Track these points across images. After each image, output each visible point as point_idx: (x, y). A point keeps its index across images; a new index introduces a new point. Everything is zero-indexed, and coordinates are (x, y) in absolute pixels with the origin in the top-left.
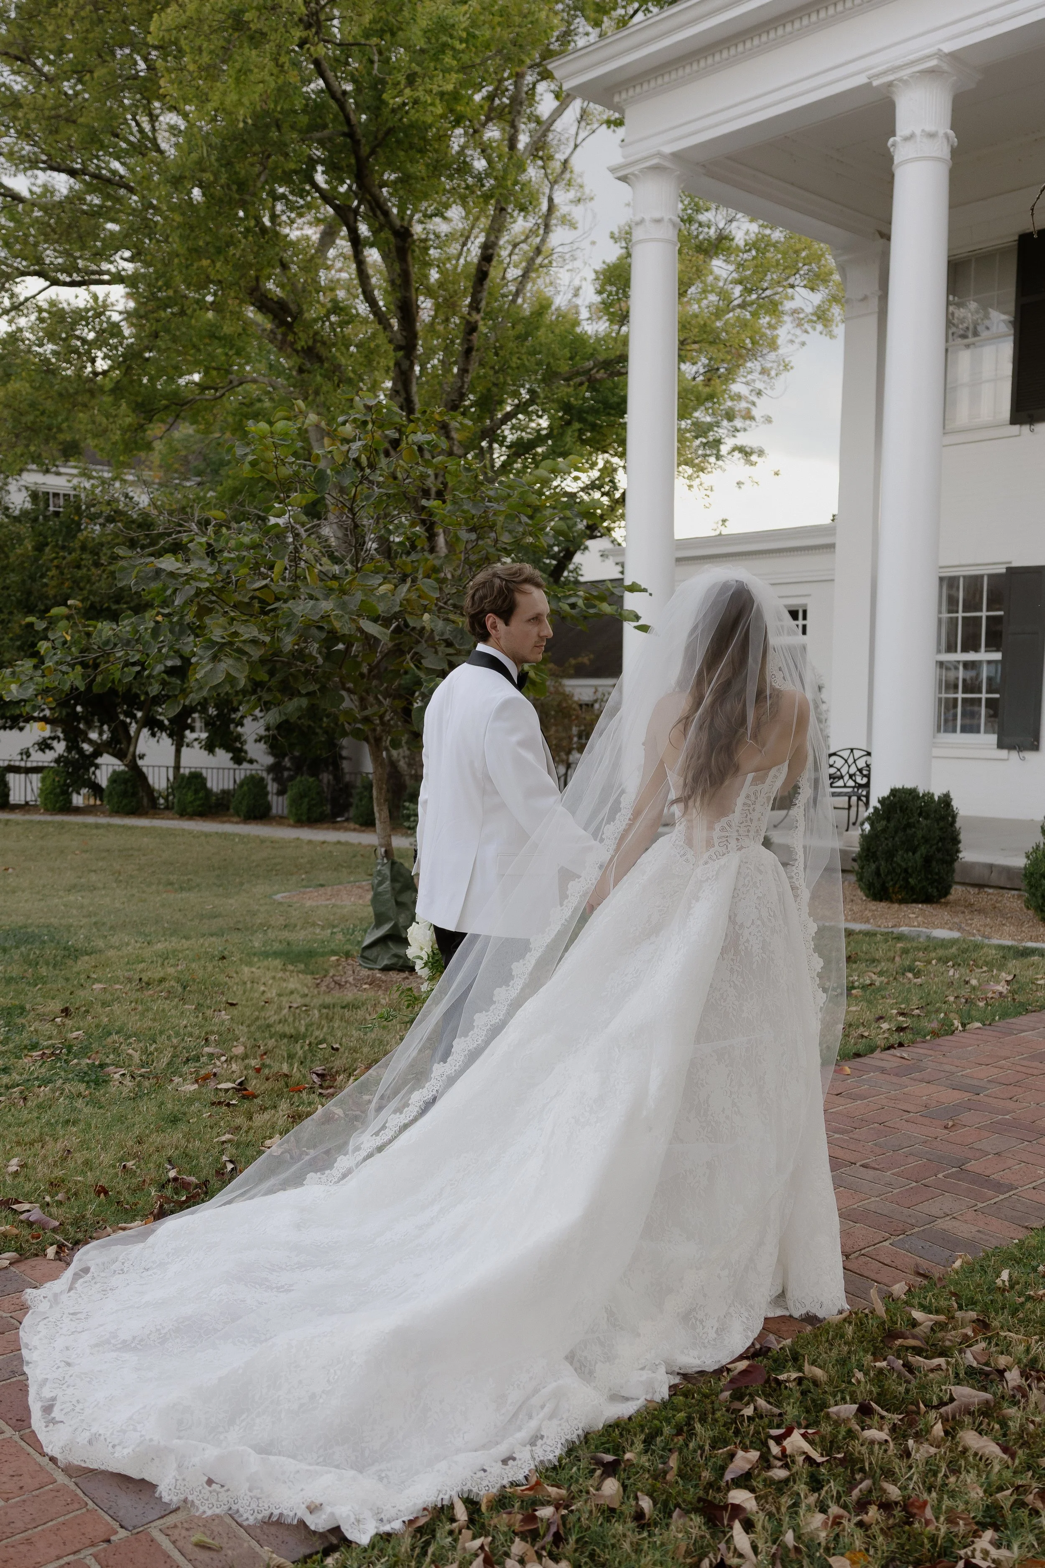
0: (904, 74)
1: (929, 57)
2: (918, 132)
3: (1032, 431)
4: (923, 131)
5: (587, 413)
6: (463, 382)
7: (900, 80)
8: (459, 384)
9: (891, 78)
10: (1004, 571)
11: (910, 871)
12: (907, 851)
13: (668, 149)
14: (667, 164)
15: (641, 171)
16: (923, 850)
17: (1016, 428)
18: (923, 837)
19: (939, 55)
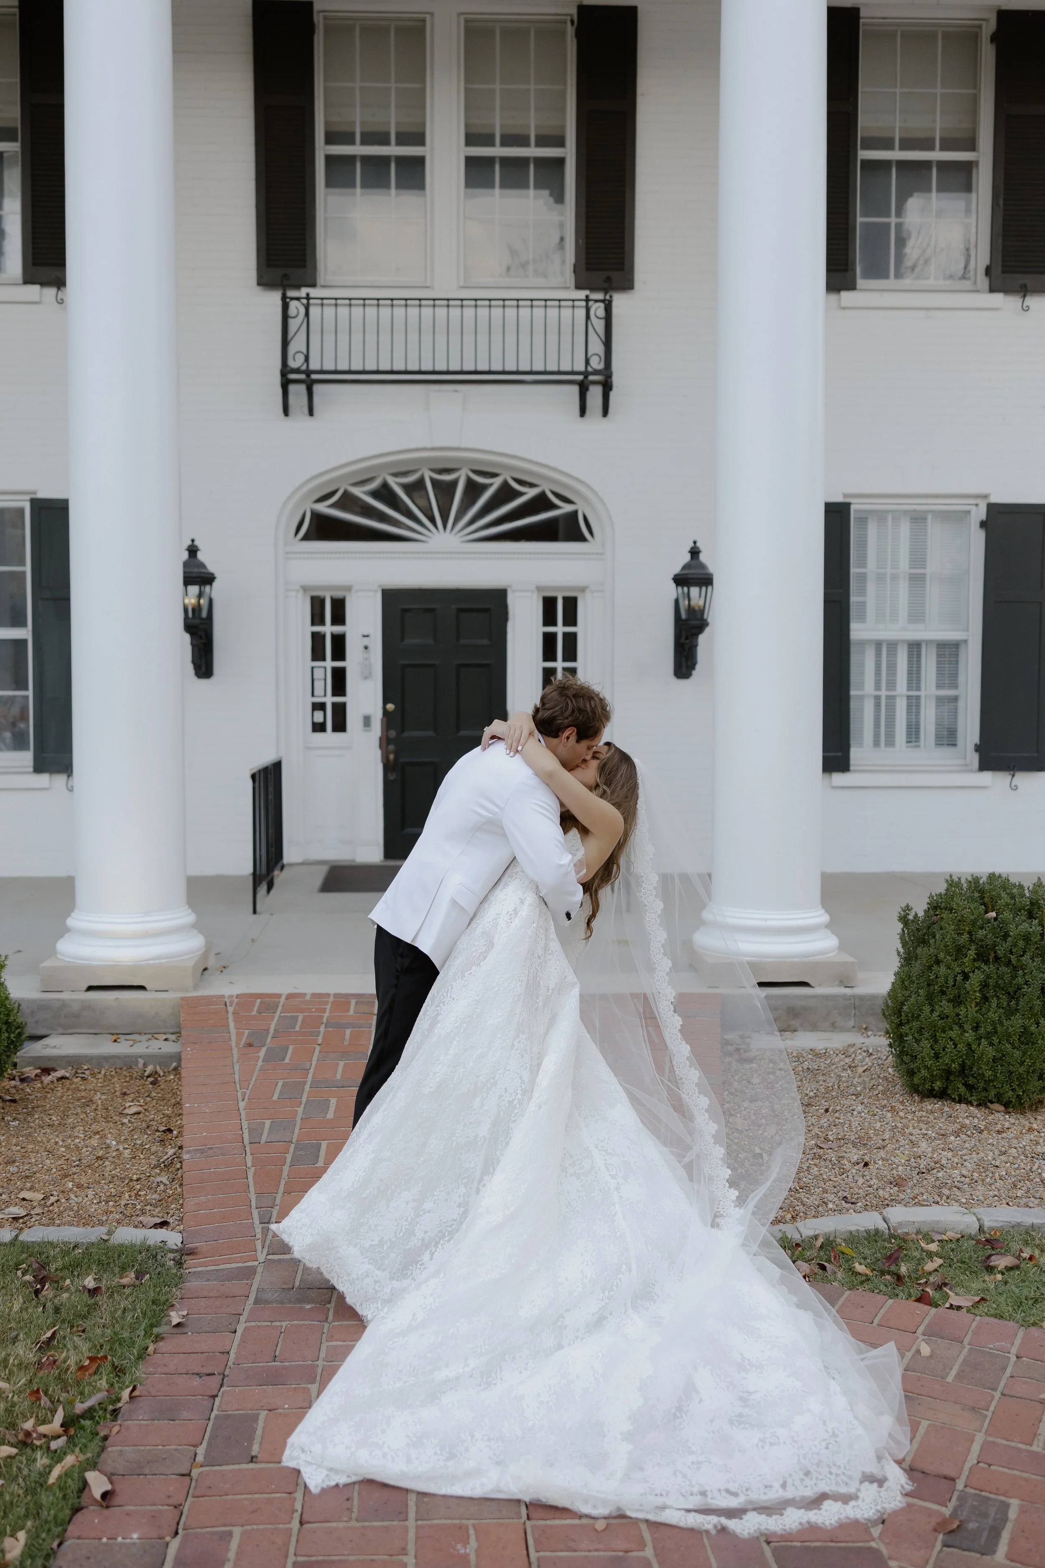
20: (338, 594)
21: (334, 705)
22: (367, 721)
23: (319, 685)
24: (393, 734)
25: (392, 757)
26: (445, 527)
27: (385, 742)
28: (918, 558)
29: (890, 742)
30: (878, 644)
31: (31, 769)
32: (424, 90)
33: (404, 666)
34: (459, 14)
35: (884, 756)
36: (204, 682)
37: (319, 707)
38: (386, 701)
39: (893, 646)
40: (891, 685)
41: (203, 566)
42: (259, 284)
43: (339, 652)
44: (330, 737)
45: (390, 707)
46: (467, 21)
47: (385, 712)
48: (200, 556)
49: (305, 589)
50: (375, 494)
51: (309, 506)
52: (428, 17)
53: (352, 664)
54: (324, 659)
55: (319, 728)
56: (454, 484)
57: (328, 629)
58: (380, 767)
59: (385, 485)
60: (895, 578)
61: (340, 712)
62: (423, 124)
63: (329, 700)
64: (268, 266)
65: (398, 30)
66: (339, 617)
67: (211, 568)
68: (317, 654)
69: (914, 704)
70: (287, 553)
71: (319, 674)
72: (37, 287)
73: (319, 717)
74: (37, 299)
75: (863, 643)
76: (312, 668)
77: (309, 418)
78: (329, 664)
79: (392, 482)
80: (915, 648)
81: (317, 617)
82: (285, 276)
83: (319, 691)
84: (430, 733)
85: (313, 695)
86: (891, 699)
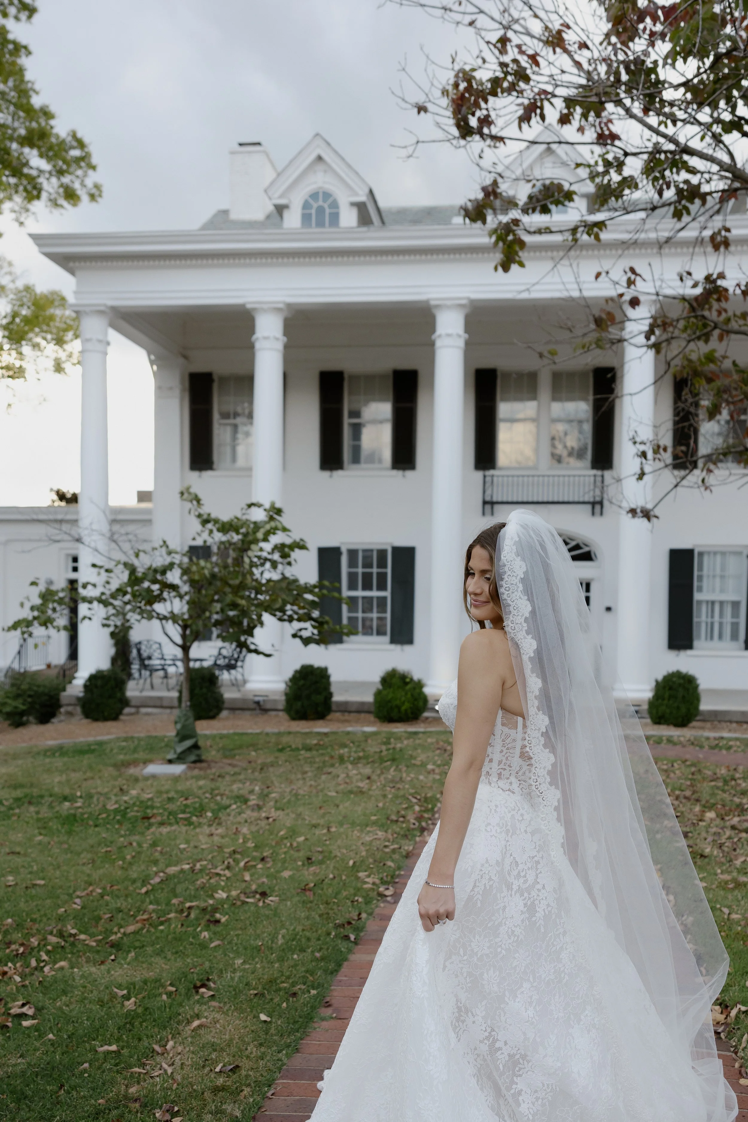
0: (265, 306)
7: (262, 308)
9: (257, 306)
15: (92, 311)
28: (723, 568)
29: (712, 638)
30: (707, 602)
31: (389, 643)
35: (709, 644)
39: (713, 603)
40: (712, 616)
42: (475, 469)
46: (553, 372)
52: (539, 371)
60: (714, 576)
64: (479, 463)
69: (721, 624)
72: (396, 471)
74: (396, 475)
75: (700, 602)
77: (492, 517)
80: (722, 603)
82: (485, 466)
86: (712, 624)
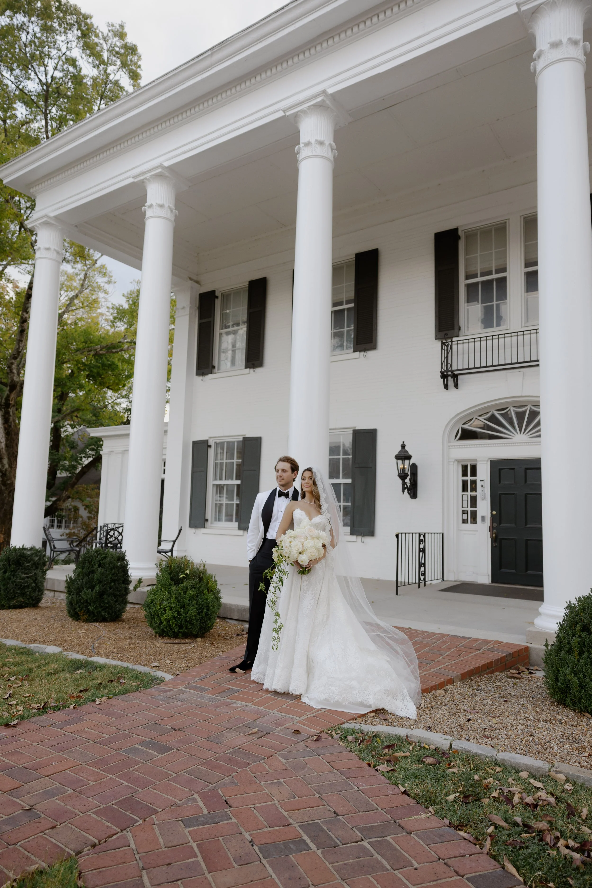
0: (148, 175)
1: (157, 168)
2: (154, 204)
3: (254, 371)
4: (156, 204)
5: (93, 368)
6: (19, 346)
7: (146, 179)
8: (17, 347)
9: (142, 178)
10: (242, 439)
11: (89, 601)
12: (89, 588)
13: (52, 214)
14: (52, 222)
15: (40, 224)
16: (97, 588)
17: (248, 370)
18: (98, 579)
19: (161, 166)
20: (473, 463)
21: (471, 511)
22: (483, 518)
23: (465, 503)
24: (495, 525)
25: (494, 535)
26: (521, 432)
27: (492, 529)
31: (349, 534)
32: (506, 250)
33: (500, 495)
34: (521, 216)
36: (414, 500)
37: (464, 512)
38: (492, 510)
41: (407, 452)
42: (436, 339)
43: (474, 489)
44: (469, 526)
45: (494, 513)
46: (524, 218)
47: (492, 515)
48: (406, 448)
49: (458, 461)
50: (489, 419)
51: (460, 426)
52: (507, 221)
53: (479, 493)
54: (467, 491)
55: (464, 521)
56: (524, 412)
57: (469, 478)
58: (490, 540)
59: (493, 416)
61: (474, 515)
62: (506, 264)
63: (469, 509)
64: (439, 331)
65: (496, 230)
66: (474, 473)
67: (410, 453)
68: (464, 488)
70: (449, 446)
71: (465, 498)
72: (358, 353)
73: (465, 517)
74: (358, 357)
76: (462, 495)
77: (456, 389)
78: (469, 493)
79: (496, 414)
81: (464, 473)
82: (446, 334)
83: (465, 505)
84: (513, 525)
85: (463, 507)
